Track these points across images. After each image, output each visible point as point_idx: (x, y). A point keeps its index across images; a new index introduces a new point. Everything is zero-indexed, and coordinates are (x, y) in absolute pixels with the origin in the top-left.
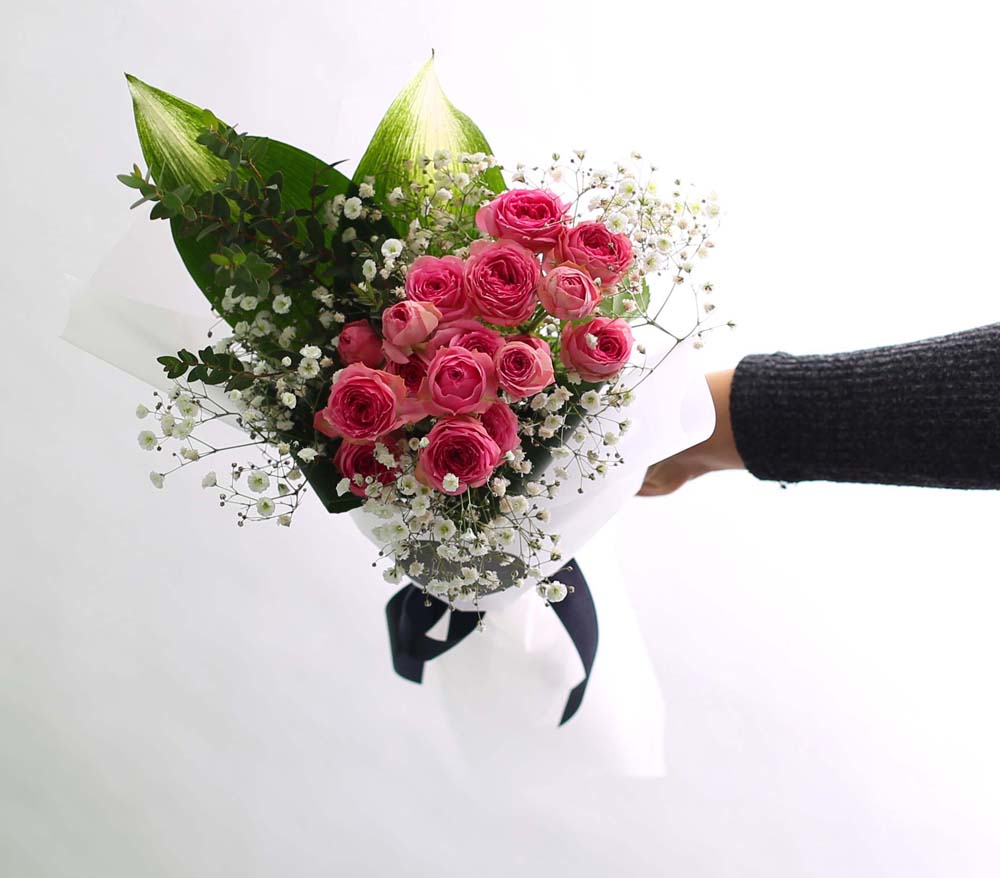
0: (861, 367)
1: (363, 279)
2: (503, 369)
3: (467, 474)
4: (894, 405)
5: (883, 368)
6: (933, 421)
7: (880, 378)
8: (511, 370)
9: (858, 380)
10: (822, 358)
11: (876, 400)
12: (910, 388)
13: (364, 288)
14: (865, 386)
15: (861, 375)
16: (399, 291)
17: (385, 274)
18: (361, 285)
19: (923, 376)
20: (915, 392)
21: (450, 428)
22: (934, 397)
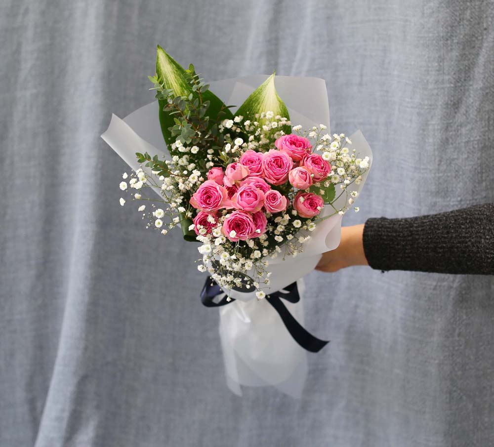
0: (416, 224)
1: (225, 150)
2: (267, 199)
3: (240, 234)
4: (429, 239)
5: (425, 224)
6: (445, 245)
7: (424, 228)
8: (270, 200)
9: (415, 229)
10: (400, 220)
11: (422, 237)
12: (436, 232)
13: (224, 154)
14: (417, 231)
15: (416, 227)
16: (236, 159)
17: (233, 151)
18: (223, 153)
19: (441, 227)
20: (438, 233)
21: (239, 214)
22: (446, 236)
